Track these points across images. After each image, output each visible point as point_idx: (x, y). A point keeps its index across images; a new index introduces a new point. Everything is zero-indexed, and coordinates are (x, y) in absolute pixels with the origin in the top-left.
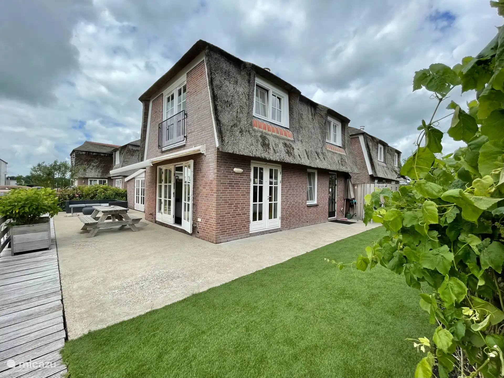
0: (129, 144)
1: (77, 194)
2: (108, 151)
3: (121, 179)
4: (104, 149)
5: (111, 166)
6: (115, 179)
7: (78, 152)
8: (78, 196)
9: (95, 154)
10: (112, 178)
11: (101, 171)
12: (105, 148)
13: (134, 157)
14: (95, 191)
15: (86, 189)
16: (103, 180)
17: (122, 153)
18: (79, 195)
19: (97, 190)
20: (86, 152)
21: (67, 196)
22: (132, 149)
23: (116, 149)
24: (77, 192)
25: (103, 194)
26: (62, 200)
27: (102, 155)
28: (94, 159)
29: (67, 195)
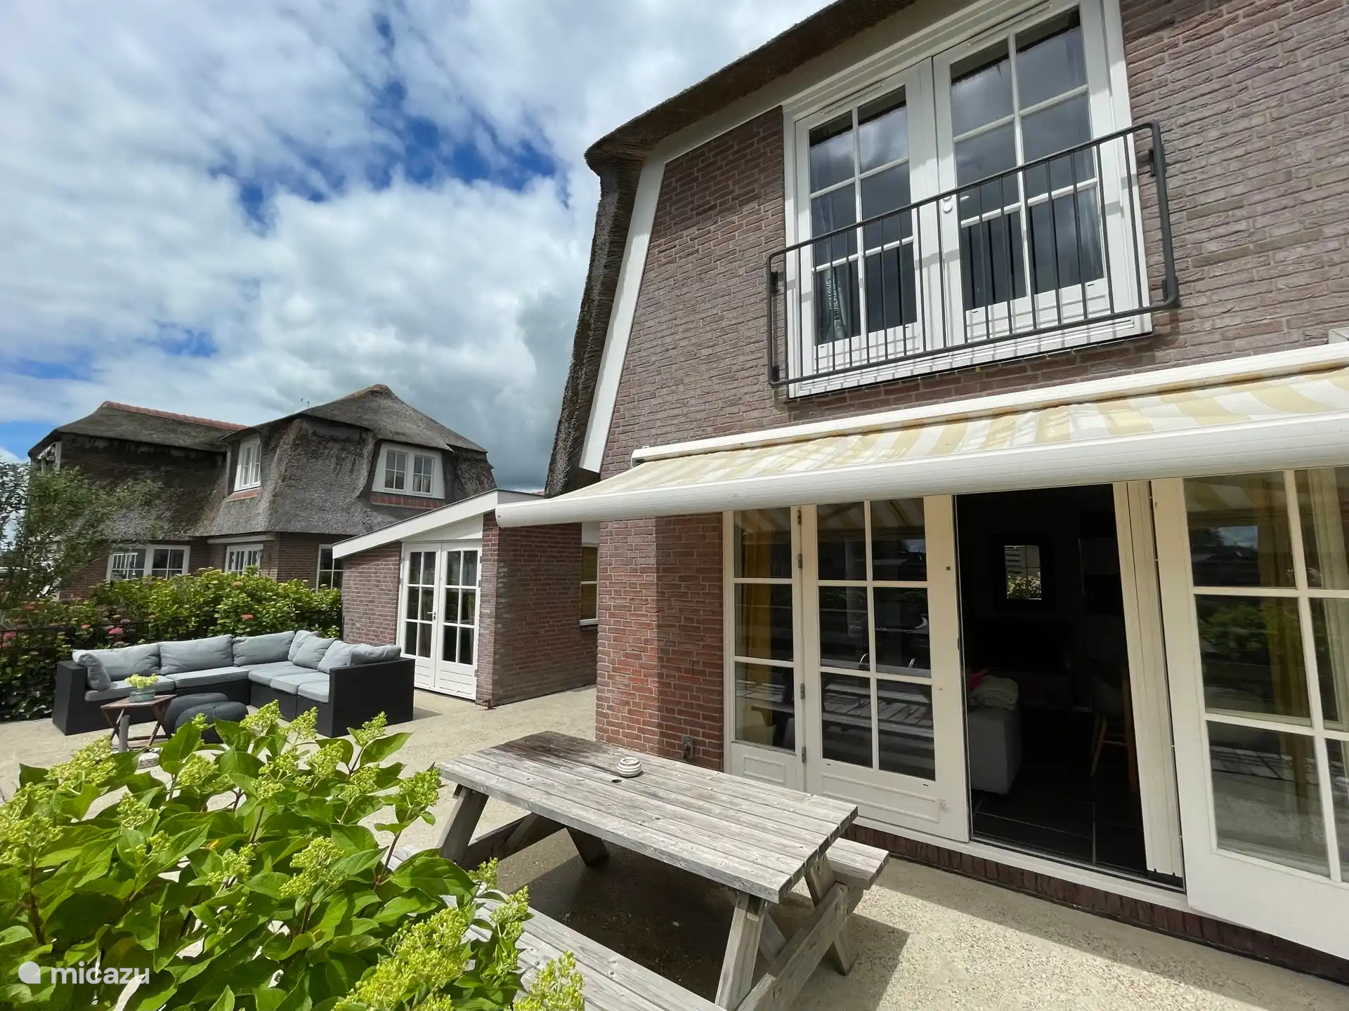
0: (301, 416)
1: (116, 623)
2: (197, 441)
3: (261, 547)
4: (182, 433)
5: (206, 498)
6: (226, 545)
7: (74, 441)
8: (118, 630)
9: (144, 449)
10: (210, 541)
11: (168, 514)
12: (181, 429)
13: (320, 462)
14: (206, 603)
15: (166, 595)
16: (170, 548)
17: (274, 449)
18: (124, 626)
19: (217, 600)
20: (111, 440)
21: (61, 636)
22: (314, 434)
23: (240, 436)
24: (112, 613)
25: (245, 617)
26: (33, 659)
27: (175, 453)
28: (141, 469)
29: (58, 629)
